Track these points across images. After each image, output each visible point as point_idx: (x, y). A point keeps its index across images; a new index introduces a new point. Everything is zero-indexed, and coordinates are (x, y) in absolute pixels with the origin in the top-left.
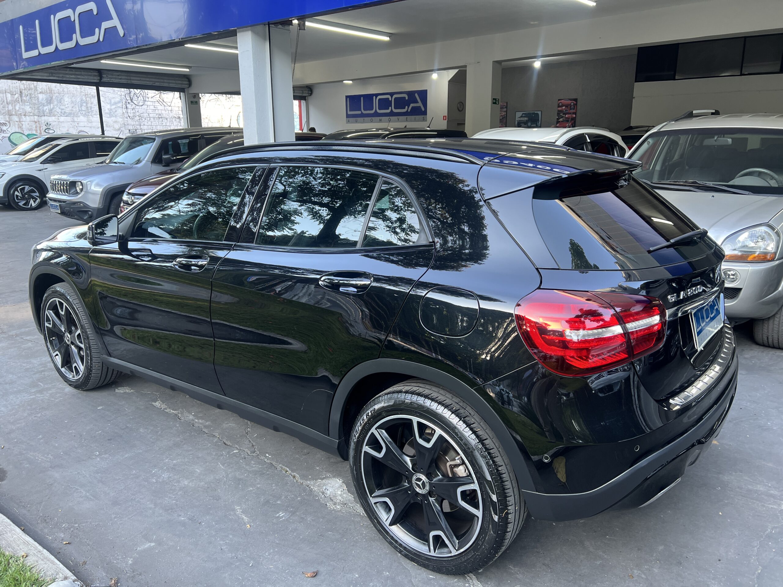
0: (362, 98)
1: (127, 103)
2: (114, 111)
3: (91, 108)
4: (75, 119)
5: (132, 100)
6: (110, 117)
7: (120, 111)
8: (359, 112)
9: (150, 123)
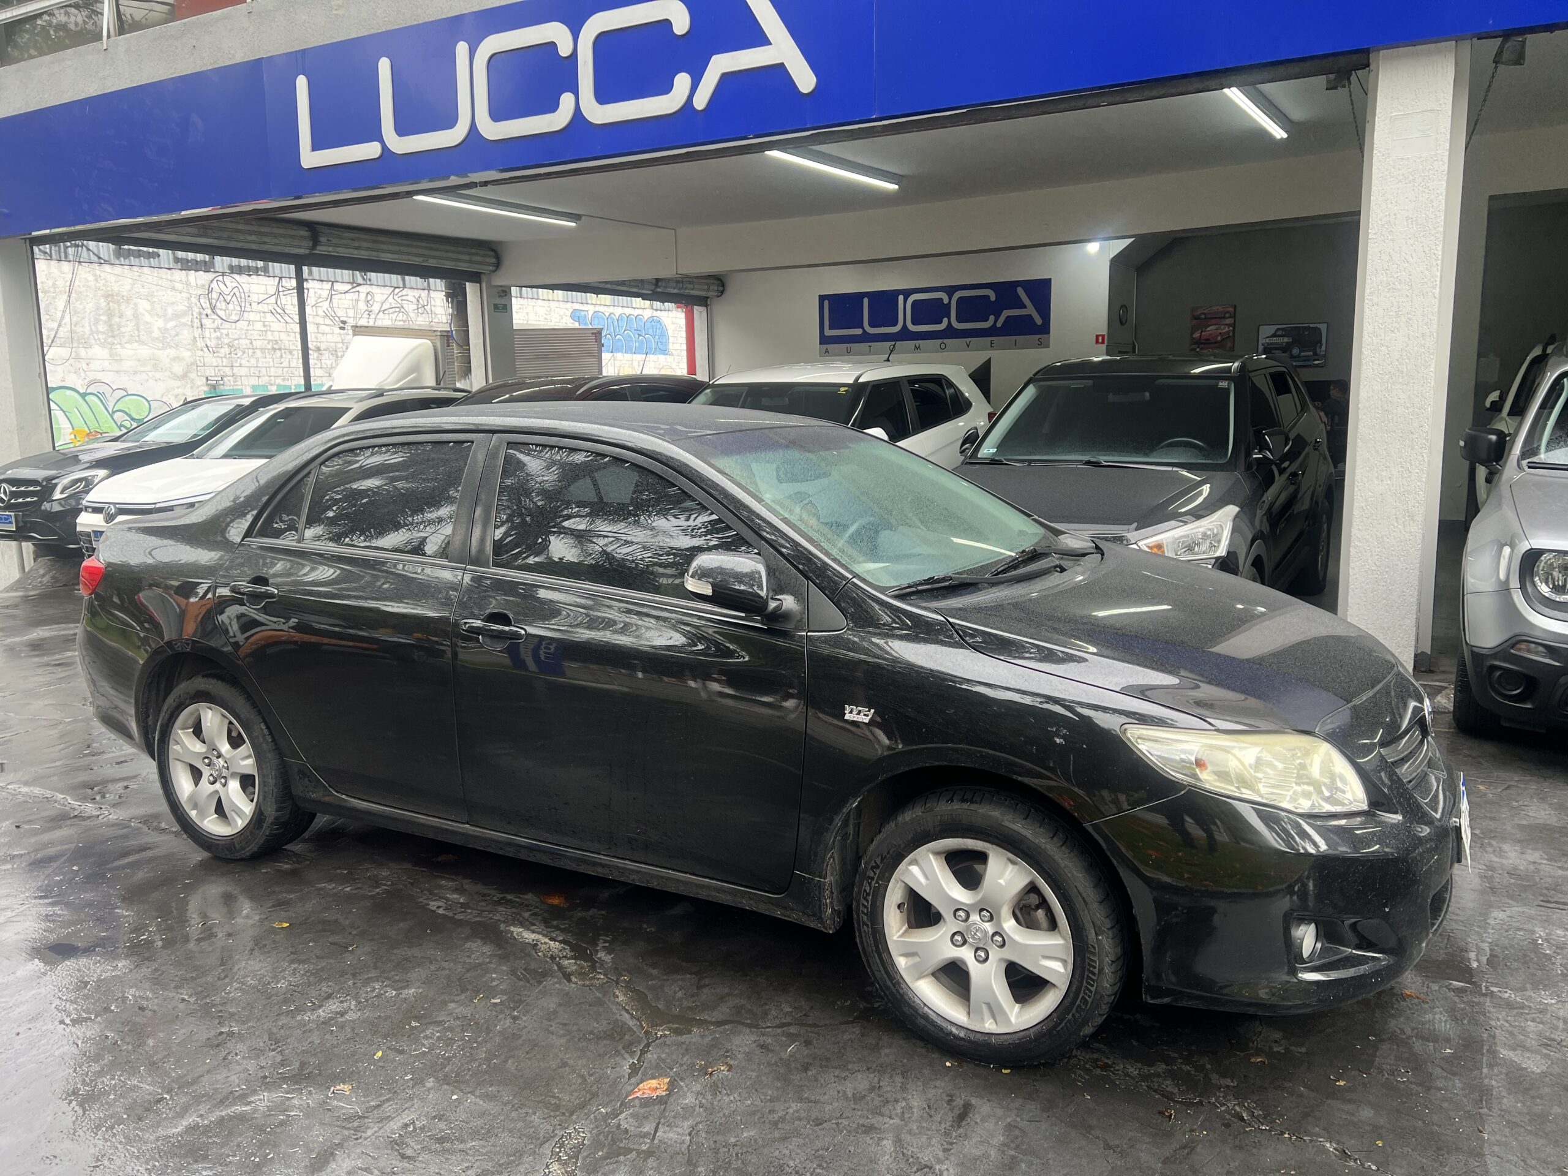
0: (866, 301)
1: (204, 316)
2: (173, 333)
3: (119, 326)
4: (83, 352)
5: (213, 308)
6: (164, 348)
7: (186, 335)
8: (859, 331)
9: (253, 361)
